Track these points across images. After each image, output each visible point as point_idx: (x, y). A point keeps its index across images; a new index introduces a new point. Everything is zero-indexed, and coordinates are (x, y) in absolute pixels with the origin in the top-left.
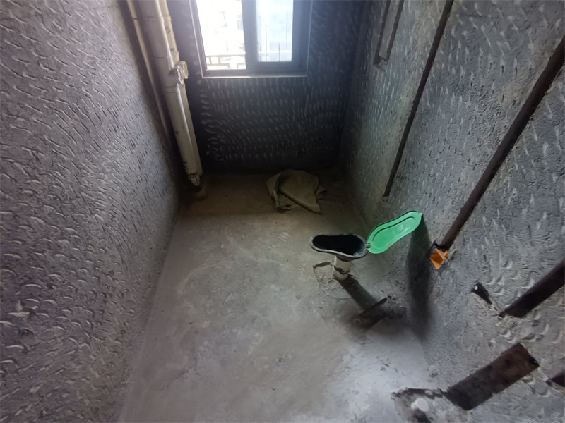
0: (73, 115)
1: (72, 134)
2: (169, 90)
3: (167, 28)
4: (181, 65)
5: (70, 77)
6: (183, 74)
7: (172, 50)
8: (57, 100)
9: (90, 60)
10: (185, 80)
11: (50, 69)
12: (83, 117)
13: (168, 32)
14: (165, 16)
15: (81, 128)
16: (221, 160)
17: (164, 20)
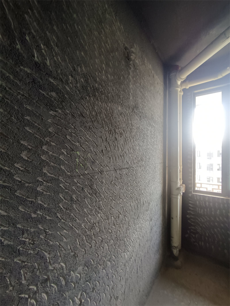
0: (136, 201)
1: (133, 209)
2: (174, 196)
3: (180, 170)
4: (183, 186)
5: (140, 186)
6: (183, 190)
7: (180, 179)
8: (134, 194)
9: (148, 181)
10: (183, 193)
11: (136, 183)
12: (138, 202)
13: (180, 172)
14: (180, 166)
15: (136, 207)
16: (195, 243)
17: (180, 168)
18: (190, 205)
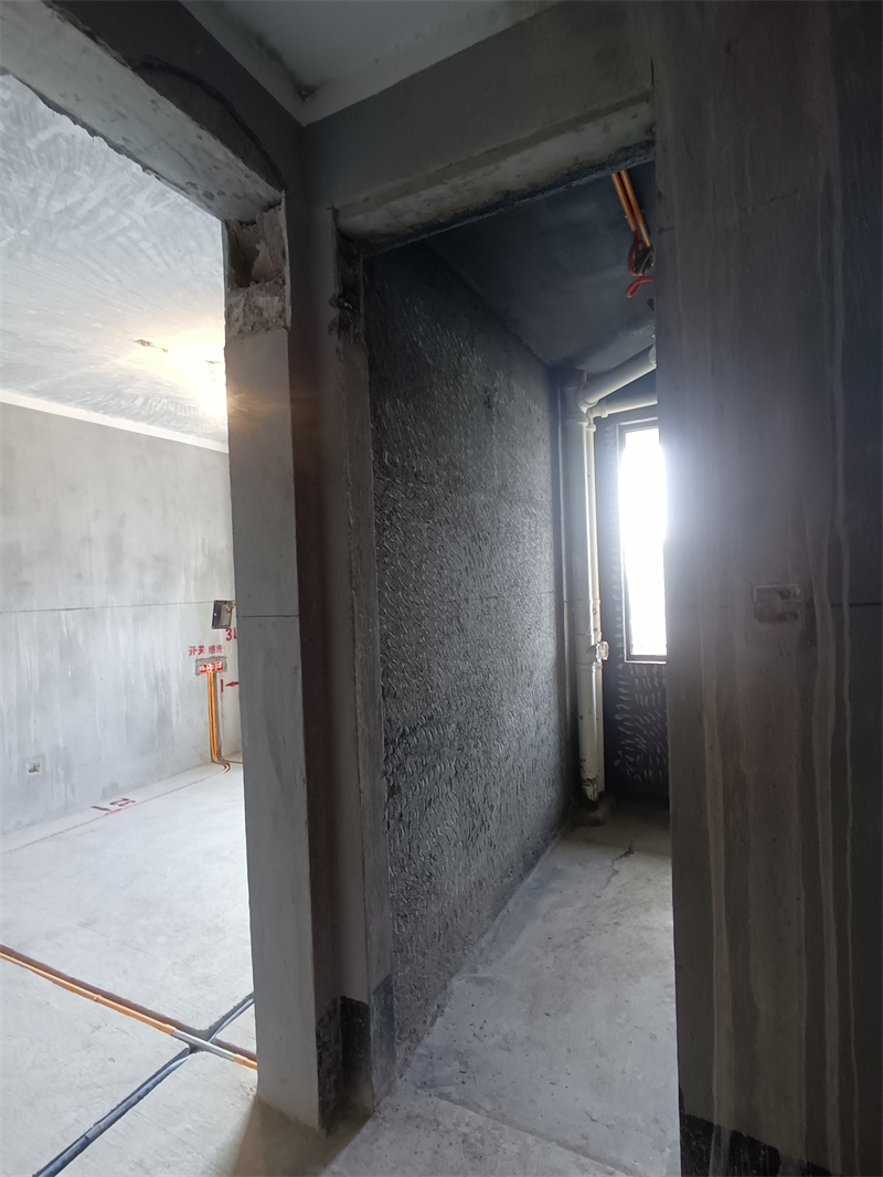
2: (583, 667)
3: (594, 610)
4: (602, 645)
6: (602, 653)
7: (595, 630)
10: (603, 661)
13: (594, 614)
14: (594, 599)
16: (635, 777)
17: (594, 602)
18: (620, 689)
